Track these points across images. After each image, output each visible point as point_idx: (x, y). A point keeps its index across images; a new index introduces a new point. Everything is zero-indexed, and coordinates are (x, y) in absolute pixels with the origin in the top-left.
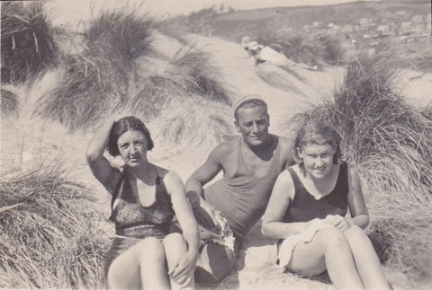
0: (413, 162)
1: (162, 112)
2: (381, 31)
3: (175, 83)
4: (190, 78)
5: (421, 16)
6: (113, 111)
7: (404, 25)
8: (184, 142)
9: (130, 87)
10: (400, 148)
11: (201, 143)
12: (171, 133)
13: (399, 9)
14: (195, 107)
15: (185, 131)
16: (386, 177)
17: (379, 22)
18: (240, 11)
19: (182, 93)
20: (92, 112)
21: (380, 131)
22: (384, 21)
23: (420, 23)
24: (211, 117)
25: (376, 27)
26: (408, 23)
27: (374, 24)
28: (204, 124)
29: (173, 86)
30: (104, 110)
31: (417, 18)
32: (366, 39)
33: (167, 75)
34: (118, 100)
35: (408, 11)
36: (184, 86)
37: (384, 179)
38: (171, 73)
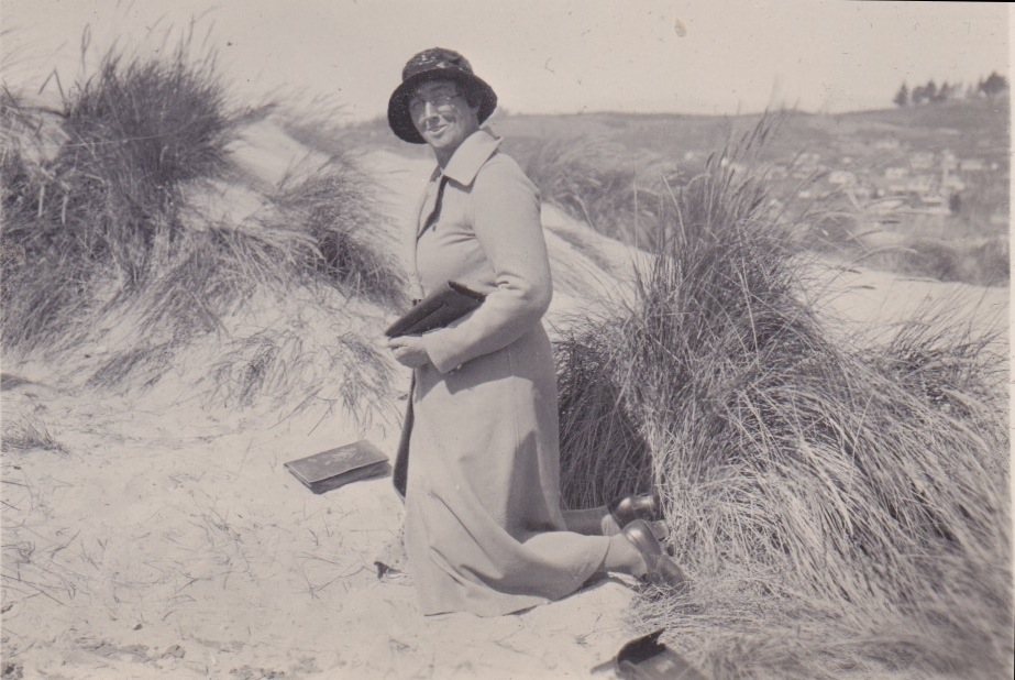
0: (834, 489)
1: (226, 320)
2: (837, 185)
3: (268, 248)
4: (306, 238)
5: (931, 156)
6: (105, 310)
7: (890, 173)
8: (263, 401)
9: (156, 252)
10: (805, 448)
11: (302, 406)
12: (235, 376)
13: (883, 136)
14: (309, 313)
15: (271, 374)
16: (766, 526)
17: (835, 162)
18: (520, 116)
19: (284, 274)
20: (51, 310)
21: (755, 399)
22: (847, 160)
23: (926, 172)
24: (342, 340)
25: (825, 175)
26: (900, 171)
27: (823, 168)
28: (323, 359)
29: (262, 255)
30: (84, 305)
31: (922, 160)
32: (804, 200)
33: (253, 227)
34: (119, 283)
35: (902, 142)
36: (290, 258)
37: (760, 530)
38: (264, 223)
